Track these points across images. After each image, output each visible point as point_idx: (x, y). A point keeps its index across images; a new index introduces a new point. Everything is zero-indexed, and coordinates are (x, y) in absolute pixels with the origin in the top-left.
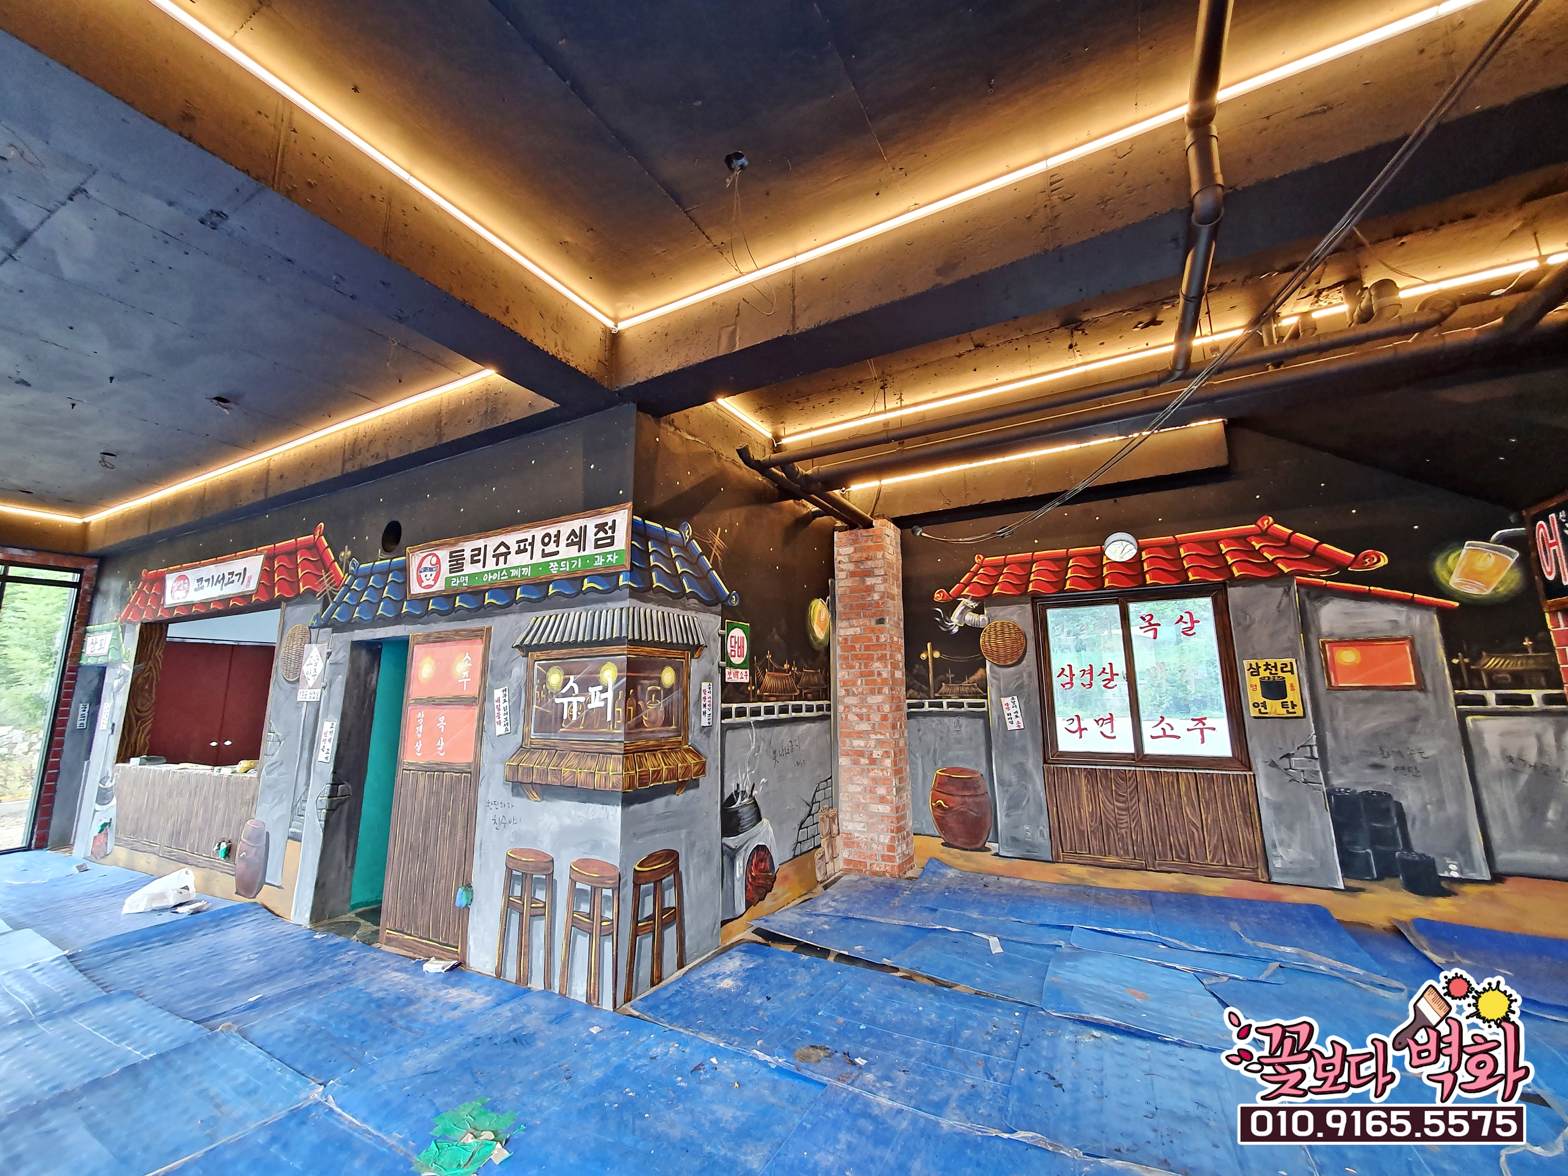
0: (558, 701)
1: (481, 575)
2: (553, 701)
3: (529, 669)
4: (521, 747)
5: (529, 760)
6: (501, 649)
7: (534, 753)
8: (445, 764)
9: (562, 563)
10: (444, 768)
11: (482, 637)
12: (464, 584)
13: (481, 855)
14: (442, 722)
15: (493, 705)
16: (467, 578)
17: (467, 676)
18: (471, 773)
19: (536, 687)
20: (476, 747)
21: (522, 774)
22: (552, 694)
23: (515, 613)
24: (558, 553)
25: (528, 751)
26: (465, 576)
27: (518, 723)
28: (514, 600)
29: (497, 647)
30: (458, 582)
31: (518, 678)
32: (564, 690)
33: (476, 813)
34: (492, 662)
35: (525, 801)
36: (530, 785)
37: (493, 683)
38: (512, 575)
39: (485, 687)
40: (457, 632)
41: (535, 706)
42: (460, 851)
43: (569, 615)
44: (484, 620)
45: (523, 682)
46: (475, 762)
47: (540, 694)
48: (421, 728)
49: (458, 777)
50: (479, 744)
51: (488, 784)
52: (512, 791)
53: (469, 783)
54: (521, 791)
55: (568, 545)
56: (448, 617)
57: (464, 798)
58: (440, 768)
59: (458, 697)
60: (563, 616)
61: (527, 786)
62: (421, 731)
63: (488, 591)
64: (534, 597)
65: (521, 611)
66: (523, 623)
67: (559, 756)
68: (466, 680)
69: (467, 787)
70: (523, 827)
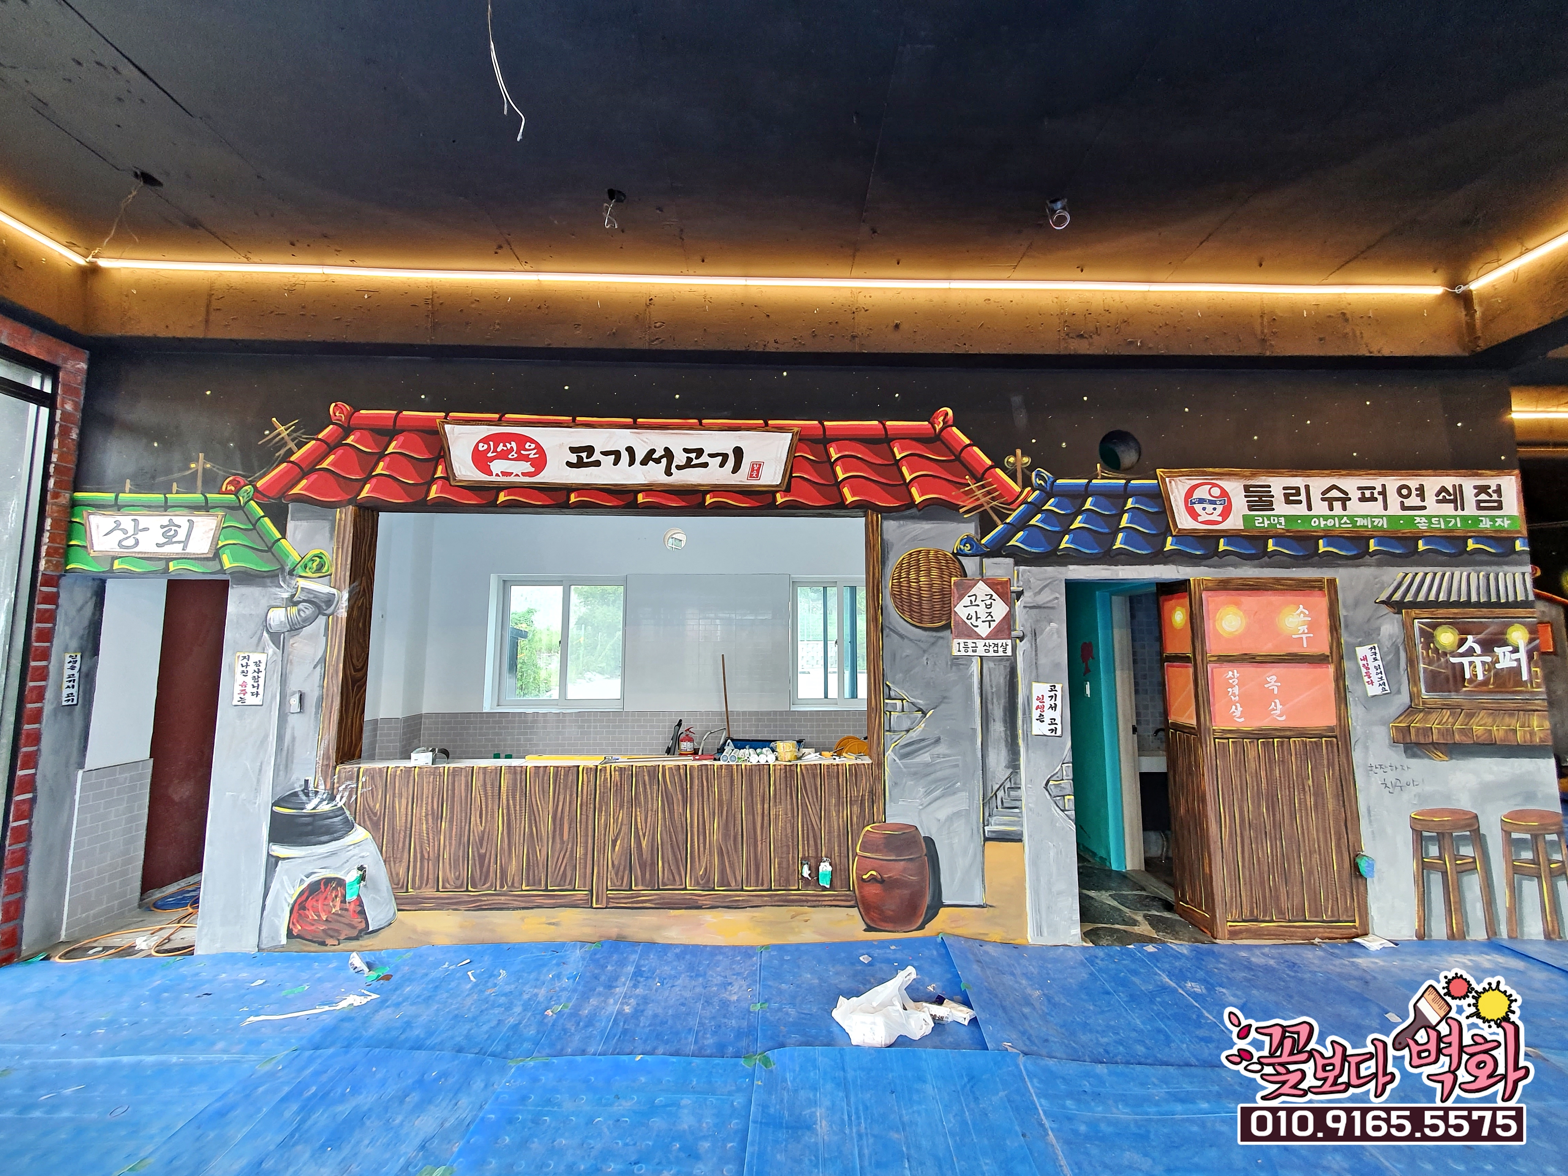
0: (1453, 660)
1: (1307, 519)
2: (1447, 661)
3: (1407, 627)
4: (1411, 706)
5: (1424, 720)
6: (1356, 604)
7: (1429, 713)
8: (1290, 729)
9: (1433, 520)
10: (1288, 733)
11: (1321, 589)
12: (1278, 526)
13: (1370, 821)
14: (1273, 683)
15: (1358, 664)
16: (1282, 520)
17: (1306, 631)
18: (1336, 737)
19: (1420, 646)
20: (1339, 709)
21: (1417, 735)
22: (1445, 654)
23: (1370, 566)
24: (1424, 508)
25: (1421, 712)
26: (1279, 516)
27: (1400, 683)
28: (1366, 552)
29: (1350, 601)
30: (1266, 522)
31: (1391, 636)
32: (1461, 650)
33: (1354, 779)
34: (1345, 617)
35: (1426, 761)
36: (1430, 746)
37: (1351, 640)
38: (1358, 524)
39: (1339, 644)
40: (1278, 580)
41: (1422, 665)
42: (1337, 821)
43: (1453, 574)
44: (1320, 570)
45: (1400, 640)
46: (1340, 725)
47: (1428, 653)
48: (1236, 690)
49: (1315, 742)
50: (1343, 706)
51: (1366, 748)
52: (1405, 752)
53: (1335, 748)
54: (1419, 752)
55: (1438, 501)
56: (1256, 562)
57: (1330, 764)
58: (1282, 734)
59: (1295, 655)
60: (1443, 576)
61: (1426, 747)
62: (1237, 693)
63: (1321, 537)
64: (1398, 552)
65: (1380, 564)
66: (1385, 578)
67: (1467, 715)
68: (1304, 636)
69: (1332, 752)
70: (1428, 788)
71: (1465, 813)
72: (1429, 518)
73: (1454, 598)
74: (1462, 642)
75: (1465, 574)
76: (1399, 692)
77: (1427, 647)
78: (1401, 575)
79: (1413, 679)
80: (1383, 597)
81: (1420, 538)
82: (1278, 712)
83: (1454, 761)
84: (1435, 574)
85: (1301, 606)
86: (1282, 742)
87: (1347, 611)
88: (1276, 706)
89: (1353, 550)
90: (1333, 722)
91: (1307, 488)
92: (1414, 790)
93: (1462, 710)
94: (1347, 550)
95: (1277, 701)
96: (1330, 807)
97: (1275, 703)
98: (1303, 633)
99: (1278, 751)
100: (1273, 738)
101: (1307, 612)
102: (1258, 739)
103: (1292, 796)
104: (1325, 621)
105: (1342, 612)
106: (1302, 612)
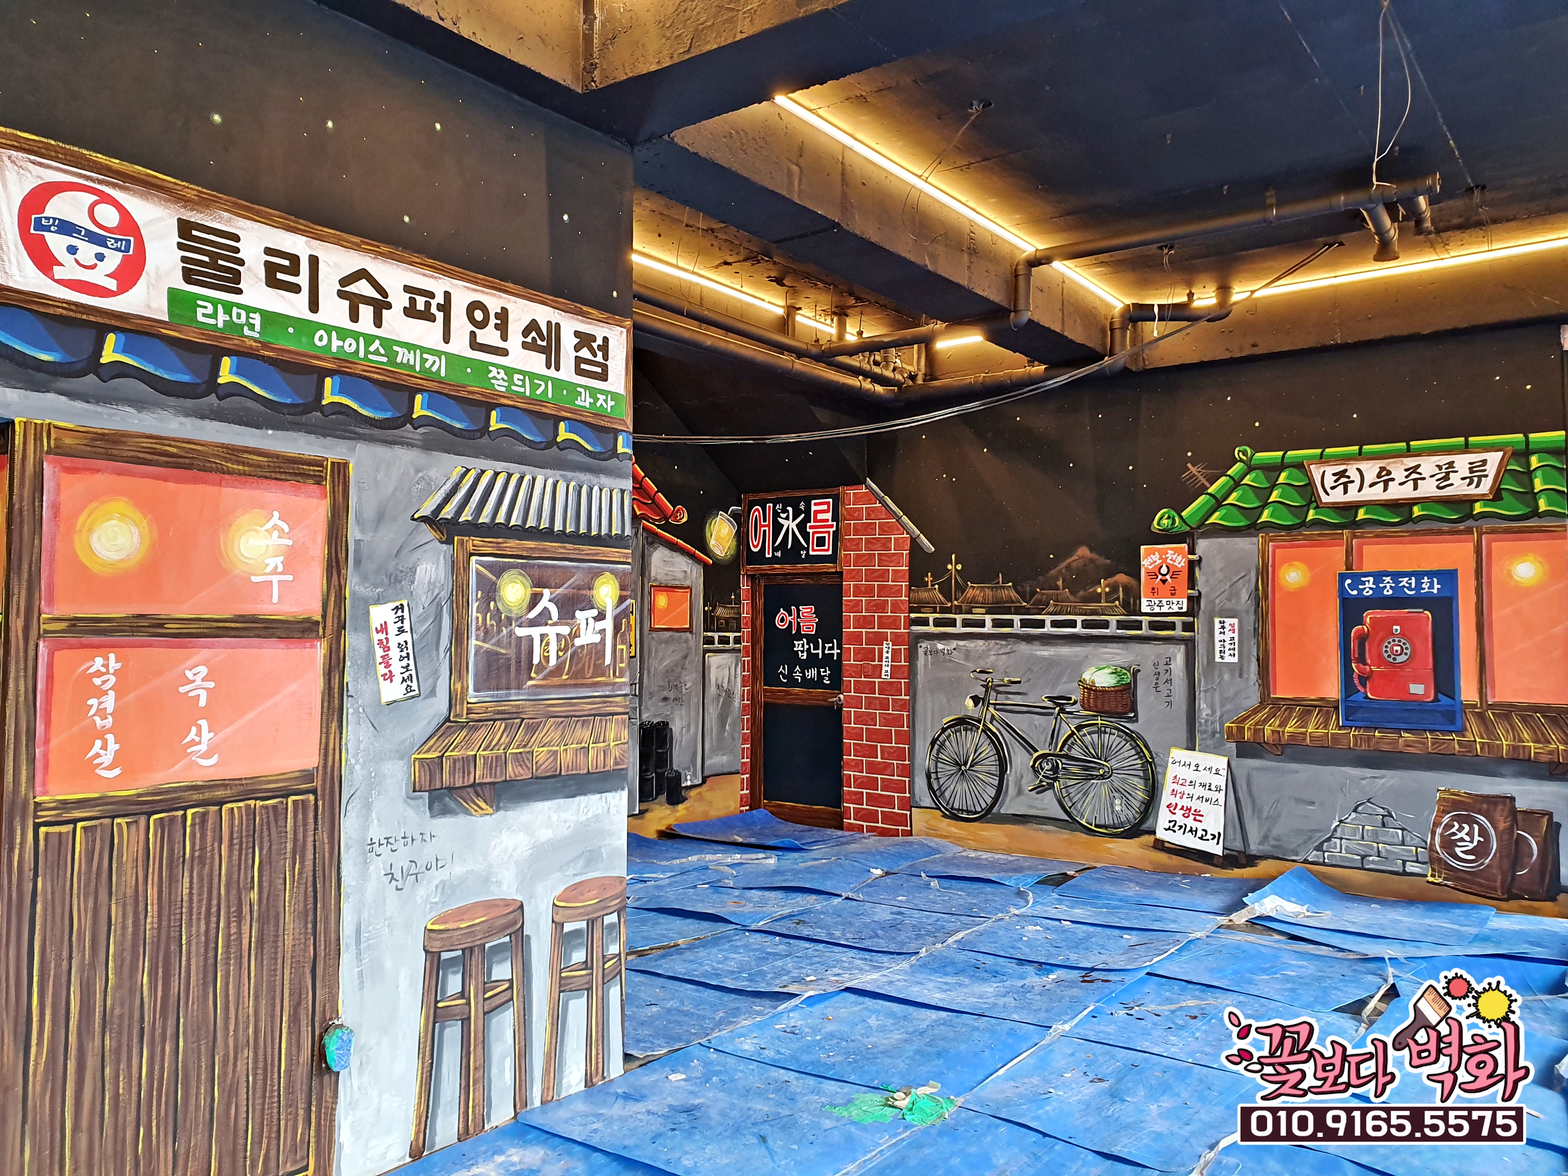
0: (521, 632)
1: (307, 328)
3: (458, 569)
4: (448, 720)
5: (467, 743)
6: (381, 517)
7: (476, 729)
8: (224, 784)
9: (517, 377)
10: (220, 793)
11: (319, 480)
12: (246, 331)
13: (359, 954)
14: (198, 679)
15: (370, 639)
16: (256, 319)
17: (280, 568)
18: (314, 791)
19: (475, 605)
20: (325, 730)
21: (453, 772)
22: (509, 620)
23: (410, 445)
24: (504, 353)
25: (463, 728)
26: (249, 310)
27: (436, 674)
28: (407, 418)
29: (370, 513)
30: (222, 317)
31: (431, 585)
32: (533, 614)
33: (339, 873)
34: (358, 542)
35: (461, 820)
36: (470, 790)
37: (364, 591)
38: (399, 360)
39: (341, 599)
40: (233, 452)
41: (473, 642)
42: (297, 967)
43: (534, 479)
44: (321, 440)
45: (445, 594)
46: (325, 766)
47: (485, 619)
48: (109, 702)
49: (274, 807)
50: (334, 725)
51: (368, 806)
52: (430, 808)
53: (311, 815)
54: (452, 805)
55: (525, 346)
56: (189, 403)
57: (298, 850)
58: (207, 795)
59: (253, 619)
60: (521, 479)
61: (464, 793)
62: (110, 710)
63: (331, 373)
64: (458, 425)
65: (428, 446)
66: (433, 473)
67: (528, 726)
68: (275, 579)
69: (305, 824)
70: (458, 869)
71: (507, 903)
72: (510, 371)
73: (531, 522)
74: (535, 599)
75: (550, 482)
76: (433, 693)
77: (484, 609)
78: (460, 470)
79: (457, 669)
80: (427, 509)
81: (494, 406)
82: (203, 748)
83: (501, 813)
84: (510, 476)
85: (276, 514)
86: (204, 815)
87: (363, 531)
88: (199, 733)
89: (384, 410)
90: (311, 760)
91: (314, 261)
92: (438, 876)
93: (523, 719)
94: (376, 408)
95: (204, 723)
96: (289, 942)
97: (199, 728)
98: (274, 572)
99: (193, 835)
100: (185, 809)
101: (286, 529)
102: (149, 814)
103: (213, 932)
104: (319, 549)
105: (353, 533)
106: (275, 527)
